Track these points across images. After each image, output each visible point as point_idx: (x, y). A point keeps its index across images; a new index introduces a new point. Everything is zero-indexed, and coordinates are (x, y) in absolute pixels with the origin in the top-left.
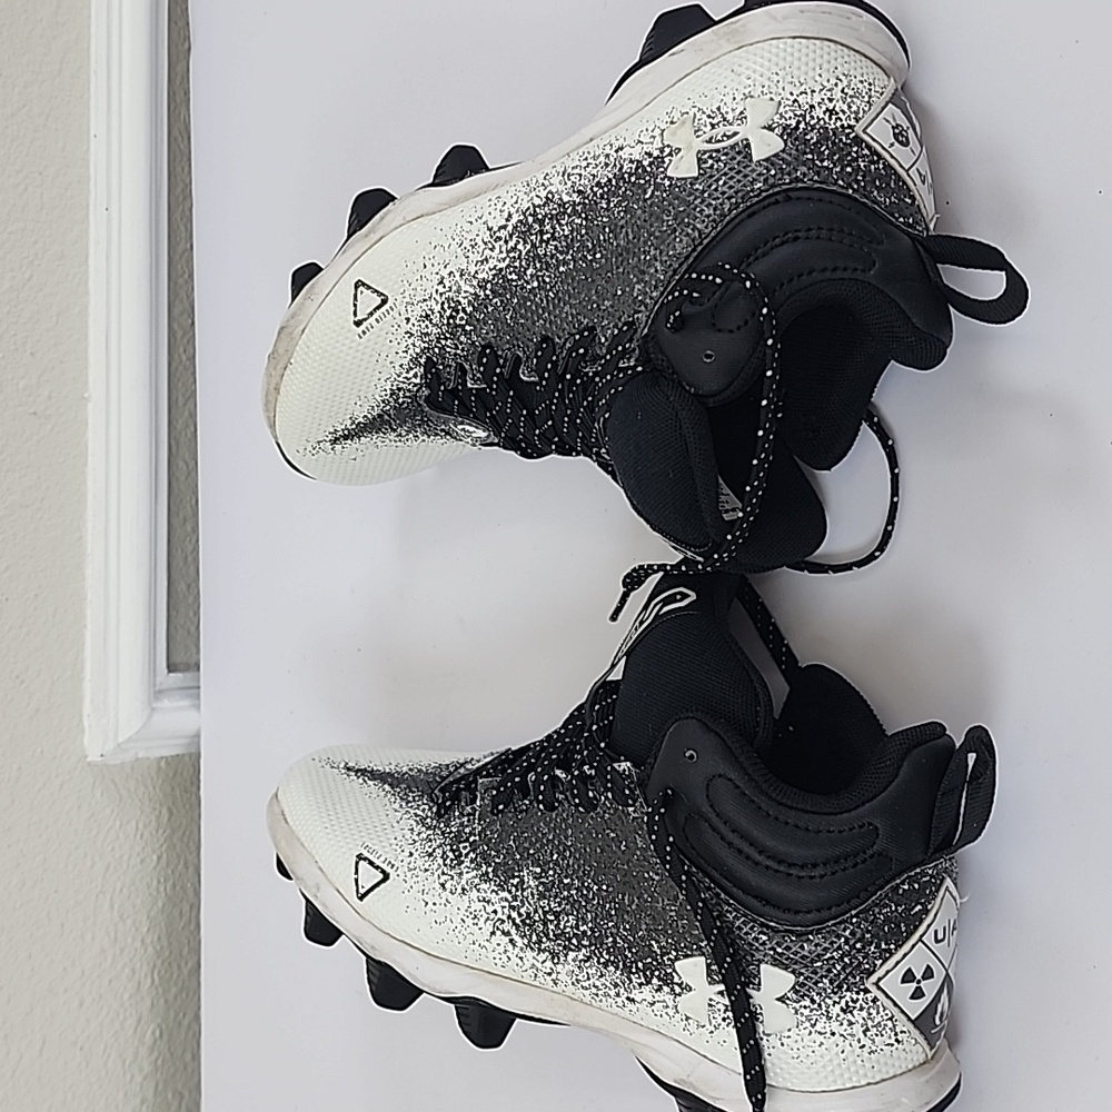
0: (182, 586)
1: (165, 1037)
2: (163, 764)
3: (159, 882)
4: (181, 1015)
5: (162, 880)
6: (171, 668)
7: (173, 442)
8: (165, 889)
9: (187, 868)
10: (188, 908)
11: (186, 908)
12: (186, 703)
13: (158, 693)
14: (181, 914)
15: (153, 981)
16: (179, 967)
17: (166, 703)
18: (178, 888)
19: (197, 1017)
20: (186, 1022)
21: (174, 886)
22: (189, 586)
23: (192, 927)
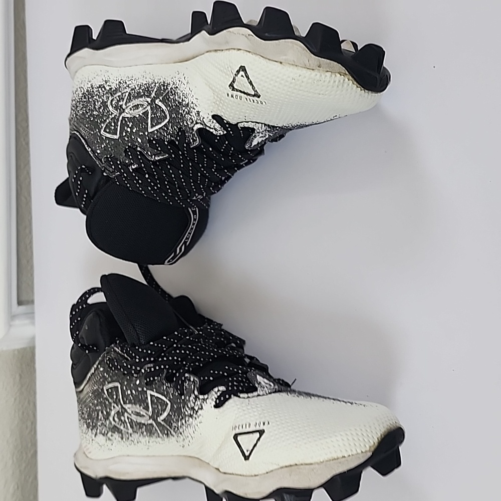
0: (24, 262)
1: (20, 488)
2: (16, 352)
3: (15, 411)
4: (28, 477)
5: (17, 410)
6: (20, 303)
7: (19, 187)
8: (19, 415)
9: (30, 405)
10: (30, 423)
11: (29, 424)
12: (27, 321)
13: (12, 317)
14: (27, 428)
15: (13, 461)
16: (26, 454)
17: (17, 322)
18: (25, 414)
19: (36, 478)
20: (30, 480)
21: (23, 413)
22: (28, 262)
23: (33, 433)
